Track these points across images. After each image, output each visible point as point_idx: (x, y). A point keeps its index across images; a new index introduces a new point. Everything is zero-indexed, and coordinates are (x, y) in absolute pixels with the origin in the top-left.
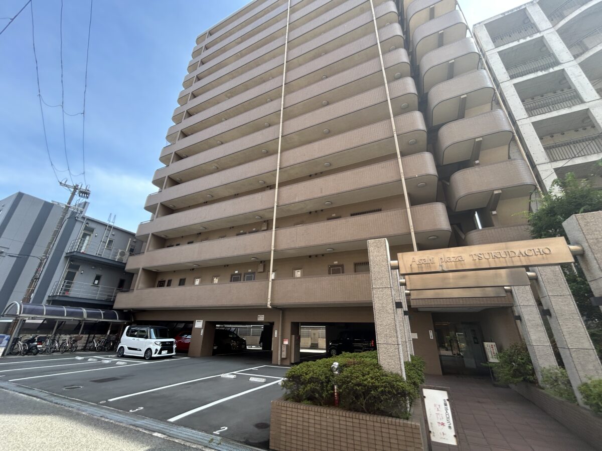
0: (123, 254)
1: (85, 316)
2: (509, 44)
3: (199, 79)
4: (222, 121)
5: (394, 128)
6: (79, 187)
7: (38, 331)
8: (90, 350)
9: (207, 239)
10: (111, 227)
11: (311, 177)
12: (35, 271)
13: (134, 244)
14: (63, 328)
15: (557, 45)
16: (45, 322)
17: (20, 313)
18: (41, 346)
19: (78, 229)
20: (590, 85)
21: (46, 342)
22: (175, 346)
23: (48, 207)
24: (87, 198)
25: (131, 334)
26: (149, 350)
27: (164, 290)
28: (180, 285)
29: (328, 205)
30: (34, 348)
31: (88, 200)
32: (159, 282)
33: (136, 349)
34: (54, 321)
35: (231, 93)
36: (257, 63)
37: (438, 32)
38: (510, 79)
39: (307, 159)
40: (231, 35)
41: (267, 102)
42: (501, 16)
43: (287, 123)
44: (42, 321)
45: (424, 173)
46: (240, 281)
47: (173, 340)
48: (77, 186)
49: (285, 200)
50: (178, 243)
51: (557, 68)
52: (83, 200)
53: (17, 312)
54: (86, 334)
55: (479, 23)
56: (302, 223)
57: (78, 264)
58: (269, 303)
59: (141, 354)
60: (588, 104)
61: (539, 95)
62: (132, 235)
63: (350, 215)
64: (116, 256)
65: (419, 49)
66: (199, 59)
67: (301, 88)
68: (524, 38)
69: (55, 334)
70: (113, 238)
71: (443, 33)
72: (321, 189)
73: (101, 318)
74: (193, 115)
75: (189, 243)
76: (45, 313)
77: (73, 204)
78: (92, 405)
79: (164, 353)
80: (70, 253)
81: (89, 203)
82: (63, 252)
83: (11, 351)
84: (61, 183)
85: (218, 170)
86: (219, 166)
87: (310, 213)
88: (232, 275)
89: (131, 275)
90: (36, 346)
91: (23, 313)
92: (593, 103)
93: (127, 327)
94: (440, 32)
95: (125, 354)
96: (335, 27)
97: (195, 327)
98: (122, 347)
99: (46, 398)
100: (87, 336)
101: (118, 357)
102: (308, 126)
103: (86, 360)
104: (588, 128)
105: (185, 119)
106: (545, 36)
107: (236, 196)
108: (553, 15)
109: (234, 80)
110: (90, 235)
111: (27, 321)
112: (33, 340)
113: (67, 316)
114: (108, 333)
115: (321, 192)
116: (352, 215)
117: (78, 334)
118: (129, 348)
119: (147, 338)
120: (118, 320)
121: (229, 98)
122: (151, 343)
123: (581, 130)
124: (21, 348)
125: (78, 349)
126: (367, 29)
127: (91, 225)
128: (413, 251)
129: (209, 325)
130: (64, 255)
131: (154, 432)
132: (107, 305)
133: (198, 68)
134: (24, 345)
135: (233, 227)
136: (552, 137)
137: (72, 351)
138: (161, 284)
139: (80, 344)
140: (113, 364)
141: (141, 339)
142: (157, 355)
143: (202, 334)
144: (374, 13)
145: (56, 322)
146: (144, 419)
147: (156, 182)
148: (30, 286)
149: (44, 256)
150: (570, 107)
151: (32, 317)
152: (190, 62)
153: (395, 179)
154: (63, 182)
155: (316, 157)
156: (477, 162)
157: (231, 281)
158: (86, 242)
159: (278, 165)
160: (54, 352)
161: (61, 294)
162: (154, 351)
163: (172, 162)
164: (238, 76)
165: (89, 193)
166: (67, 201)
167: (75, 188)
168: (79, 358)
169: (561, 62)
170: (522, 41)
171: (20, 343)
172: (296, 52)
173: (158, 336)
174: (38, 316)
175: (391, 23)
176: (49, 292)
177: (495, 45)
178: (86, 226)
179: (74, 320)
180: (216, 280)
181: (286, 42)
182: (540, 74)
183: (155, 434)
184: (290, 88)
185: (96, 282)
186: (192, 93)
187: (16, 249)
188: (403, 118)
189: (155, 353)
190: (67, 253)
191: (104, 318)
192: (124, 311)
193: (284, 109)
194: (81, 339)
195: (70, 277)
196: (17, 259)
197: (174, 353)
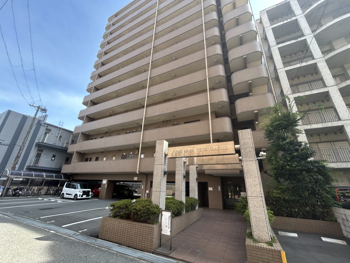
0: (67, 143)
1: (45, 177)
2: (278, 23)
3: (108, 43)
4: (120, 69)
5: (207, 74)
6: (41, 107)
7: (20, 185)
8: (49, 195)
9: (110, 136)
10: (61, 128)
11: (165, 101)
12: (17, 153)
13: (74, 138)
14: (33, 183)
15: (304, 24)
16: (24, 180)
17: (9, 175)
18: (21, 192)
19: (42, 130)
20: (319, 49)
21: (24, 190)
22: (90, 193)
23: (25, 118)
24: (45, 113)
25: (68, 186)
26: (76, 195)
27: (88, 163)
28: (96, 160)
29: (172, 117)
30: (17, 193)
31: (47, 114)
32: (86, 159)
33: (70, 194)
34: (28, 179)
35: (126, 52)
36: (140, 34)
37: (235, 17)
38: (276, 44)
39: (162, 91)
40: (127, 16)
41: (144, 58)
42: (276, 6)
43: (153, 70)
44: (22, 179)
45: (220, 100)
46: (126, 158)
47: (90, 190)
48: (40, 106)
49: (149, 115)
50: (96, 138)
51: (302, 38)
52: (44, 114)
53: (7, 174)
54: (47, 186)
55: (263, 10)
56: (159, 127)
57: (42, 149)
58: (137, 171)
59: (72, 197)
60: (316, 60)
61: (293, 54)
62: (72, 132)
63: (184, 123)
64: (64, 144)
65: (225, 27)
66: (109, 31)
67: (162, 49)
68: (287, 20)
69: (30, 186)
70: (62, 134)
71: (238, 18)
72: (168, 109)
73: (54, 178)
74: (105, 64)
75: (101, 138)
76: (22, 175)
77: (37, 116)
78: (31, 220)
79: (84, 196)
80: (38, 143)
81: (48, 115)
82: (34, 142)
83: (6, 194)
84: (30, 105)
85: (117, 97)
86: (117, 95)
87: (164, 121)
88: (122, 156)
89: (71, 155)
90: (18, 192)
91: (10, 175)
92: (319, 59)
93: (66, 183)
94: (236, 18)
95: (64, 197)
96: (182, 13)
97: (103, 183)
98: (63, 193)
99: (11, 216)
100: (48, 187)
101: (61, 198)
102: (164, 72)
103: (43, 199)
104: (313, 74)
105: (100, 67)
106: (298, 19)
107: (126, 111)
108: (303, 6)
109: (127, 44)
110: (49, 133)
111: (14, 179)
112: (17, 189)
113: (34, 177)
114: (59, 186)
115: (168, 110)
116: (185, 123)
117: (42, 186)
118: (67, 194)
119: (75, 188)
120: (63, 179)
121: (124, 55)
122: (77, 191)
123: (314, 74)
124: (11, 193)
125: (42, 194)
126: (198, 15)
127: (50, 128)
128: (210, 143)
129: (109, 182)
130: (35, 144)
131: (51, 230)
132: (58, 171)
133: (108, 37)
134: (12, 192)
135: (124, 129)
136: (298, 78)
137: (38, 195)
138: (86, 160)
139: (43, 192)
140: (56, 201)
141: (73, 189)
142: (80, 198)
143: (106, 187)
144: (202, 5)
145: (29, 180)
146: (50, 225)
147: (85, 103)
148: (15, 161)
149: (22, 145)
150: (306, 62)
151: (16, 177)
152: (105, 33)
153: (205, 103)
154: (32, 104)
155: (166, 90)
156: (251, 94)
157: (122, 159)
158: (47, 137)
159: (147, 94)
160: (28, 195)
161: (33, 165)
162: (78, 196)
163: (93, 92)
164: (129, 42)
165: (46, 110)
166: (34, 115)
167: (39, 108)
168: (40, 199)
169: (305, 35)
170: (285, 22)
171: (10, 190)
172: (160, 28)
173: (81, 188)
174: (19, 177)
175: (213, 11)
176: (27, 164)
177: (270, 24)
178: (47, 128)
179: (38, 179)
180: (114, 158)
181: (155, 22)
182: (293, 41)
183: (51, 231)
184: (156, 49)
185: (53, 159)
186: (105, 52)
187: (8, 141)
188: (213, 68)
189: (79, 197)
190: (36, 143)
191: (55, 178)
192: (68, 174)
193: (151, 62)
194: (43, 189)
195: (38, 156)
196: (9, 147)
197: (90, 197)
